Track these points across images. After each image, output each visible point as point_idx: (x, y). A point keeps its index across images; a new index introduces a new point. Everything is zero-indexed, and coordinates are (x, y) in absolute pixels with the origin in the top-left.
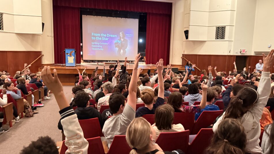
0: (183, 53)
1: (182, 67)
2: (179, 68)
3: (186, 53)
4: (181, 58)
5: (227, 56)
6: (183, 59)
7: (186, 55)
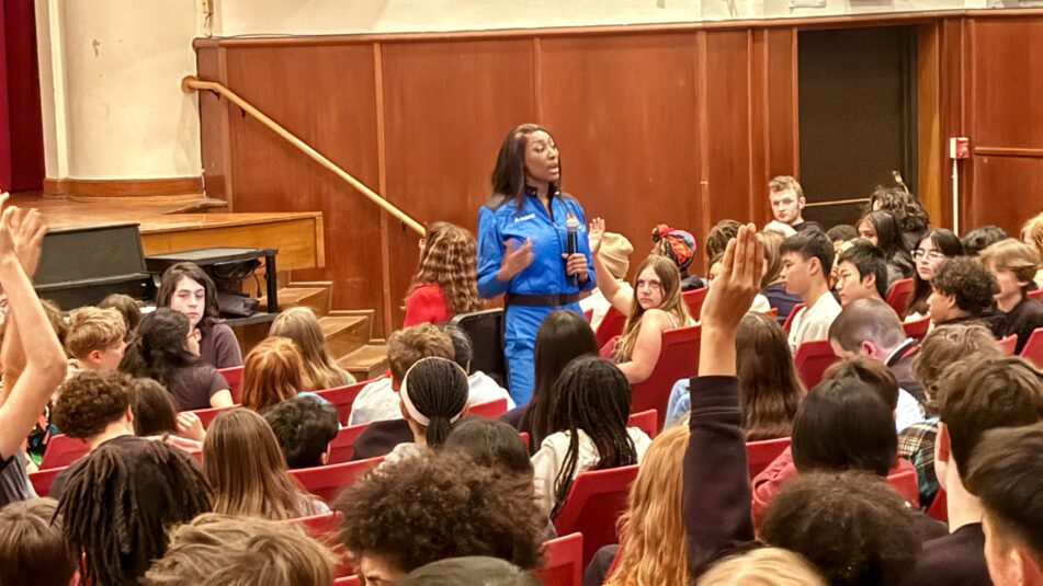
0: (201, 33)
1: (205, 209)
2: (146, 226)
3: (231, 27)
4: (187, 88)
5: (702, 38)
6: (206, 101)
7: (234, 48)
